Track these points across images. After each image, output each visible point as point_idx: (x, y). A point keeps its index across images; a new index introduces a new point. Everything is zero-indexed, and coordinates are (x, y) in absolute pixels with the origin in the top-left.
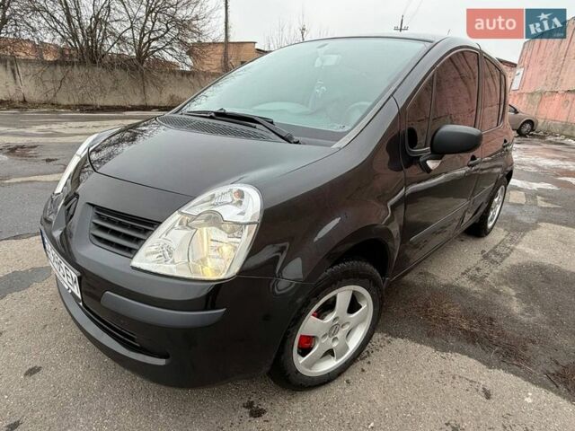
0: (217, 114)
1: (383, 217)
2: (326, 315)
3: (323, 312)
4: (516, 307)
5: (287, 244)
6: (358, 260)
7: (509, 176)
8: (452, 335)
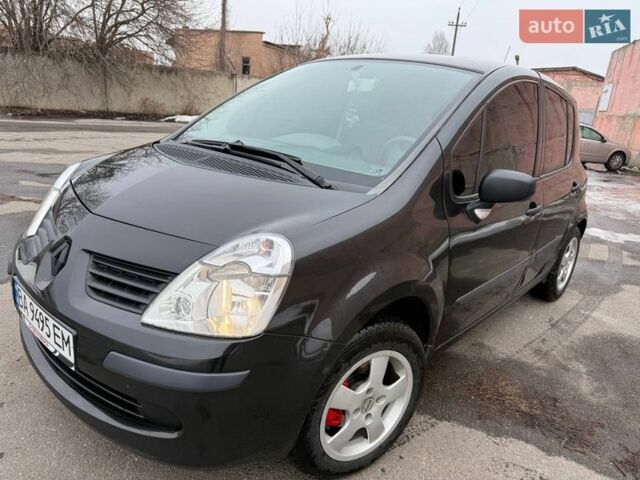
0: (233, 147)
1: (424, 273)
2: (358, 386)
3: (356, 381)
4: (585, 386)
5: (317, 301)
6: (395, 321)
7: (582, 225)
8: (508, 417)
